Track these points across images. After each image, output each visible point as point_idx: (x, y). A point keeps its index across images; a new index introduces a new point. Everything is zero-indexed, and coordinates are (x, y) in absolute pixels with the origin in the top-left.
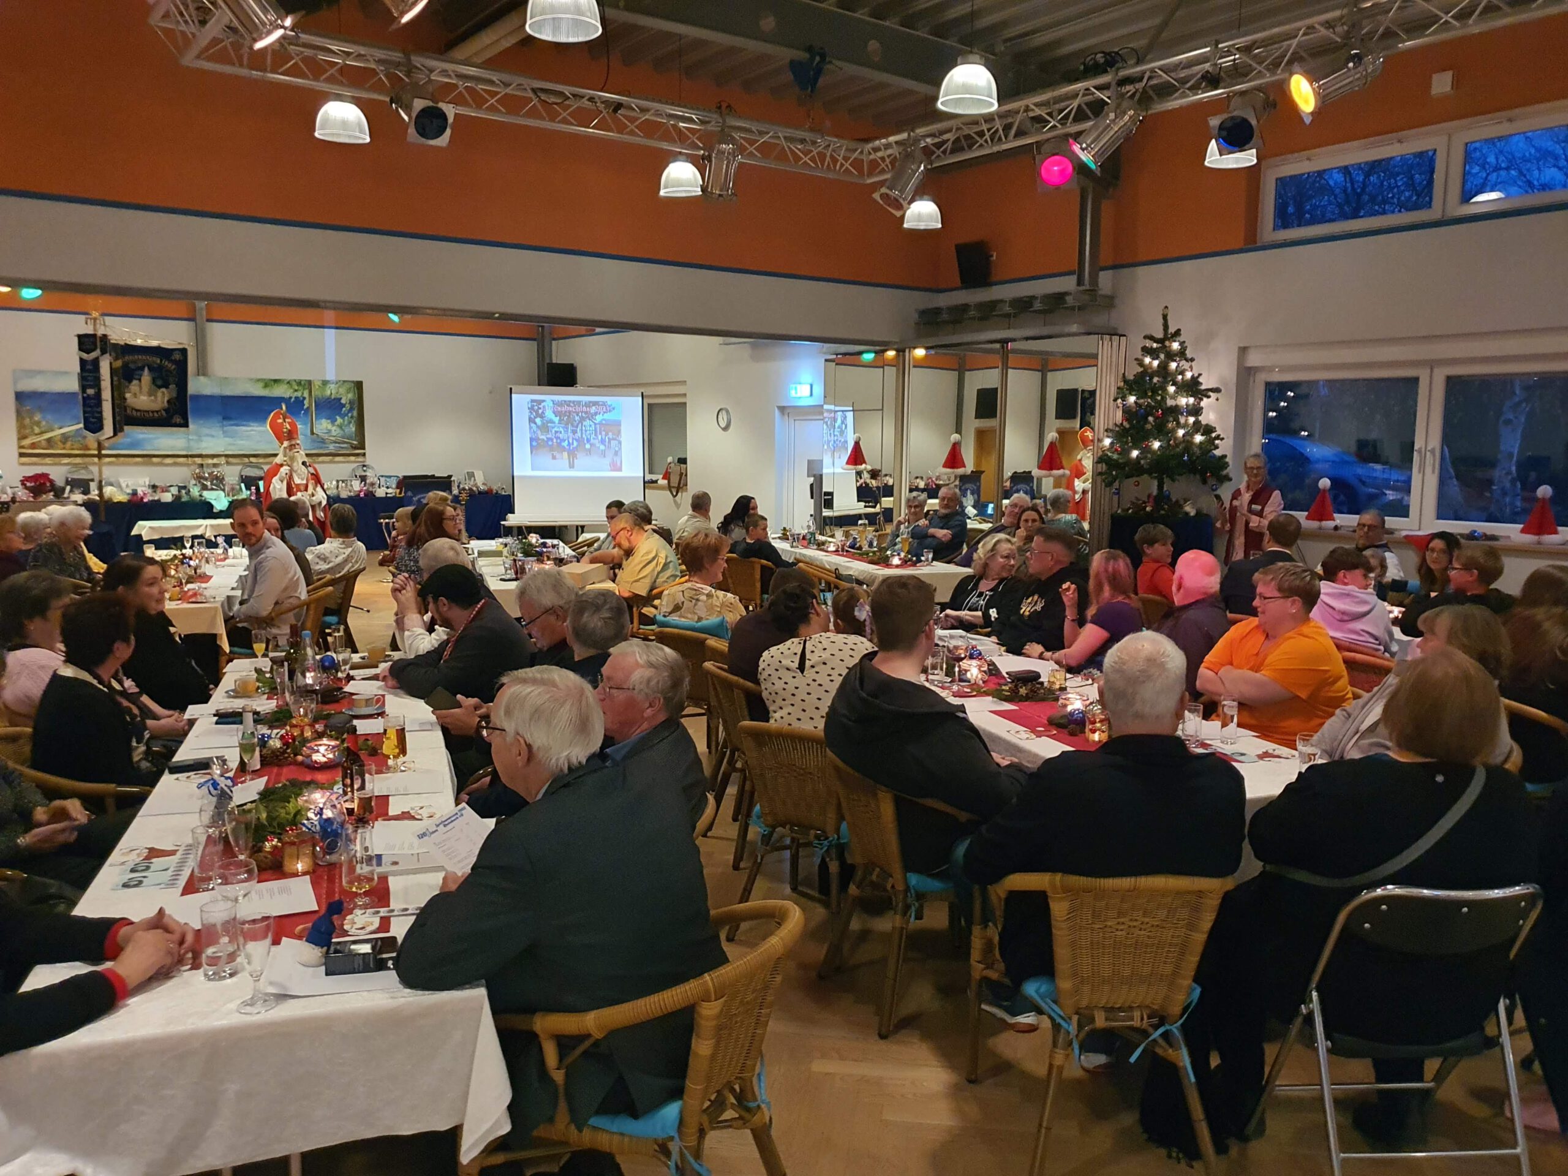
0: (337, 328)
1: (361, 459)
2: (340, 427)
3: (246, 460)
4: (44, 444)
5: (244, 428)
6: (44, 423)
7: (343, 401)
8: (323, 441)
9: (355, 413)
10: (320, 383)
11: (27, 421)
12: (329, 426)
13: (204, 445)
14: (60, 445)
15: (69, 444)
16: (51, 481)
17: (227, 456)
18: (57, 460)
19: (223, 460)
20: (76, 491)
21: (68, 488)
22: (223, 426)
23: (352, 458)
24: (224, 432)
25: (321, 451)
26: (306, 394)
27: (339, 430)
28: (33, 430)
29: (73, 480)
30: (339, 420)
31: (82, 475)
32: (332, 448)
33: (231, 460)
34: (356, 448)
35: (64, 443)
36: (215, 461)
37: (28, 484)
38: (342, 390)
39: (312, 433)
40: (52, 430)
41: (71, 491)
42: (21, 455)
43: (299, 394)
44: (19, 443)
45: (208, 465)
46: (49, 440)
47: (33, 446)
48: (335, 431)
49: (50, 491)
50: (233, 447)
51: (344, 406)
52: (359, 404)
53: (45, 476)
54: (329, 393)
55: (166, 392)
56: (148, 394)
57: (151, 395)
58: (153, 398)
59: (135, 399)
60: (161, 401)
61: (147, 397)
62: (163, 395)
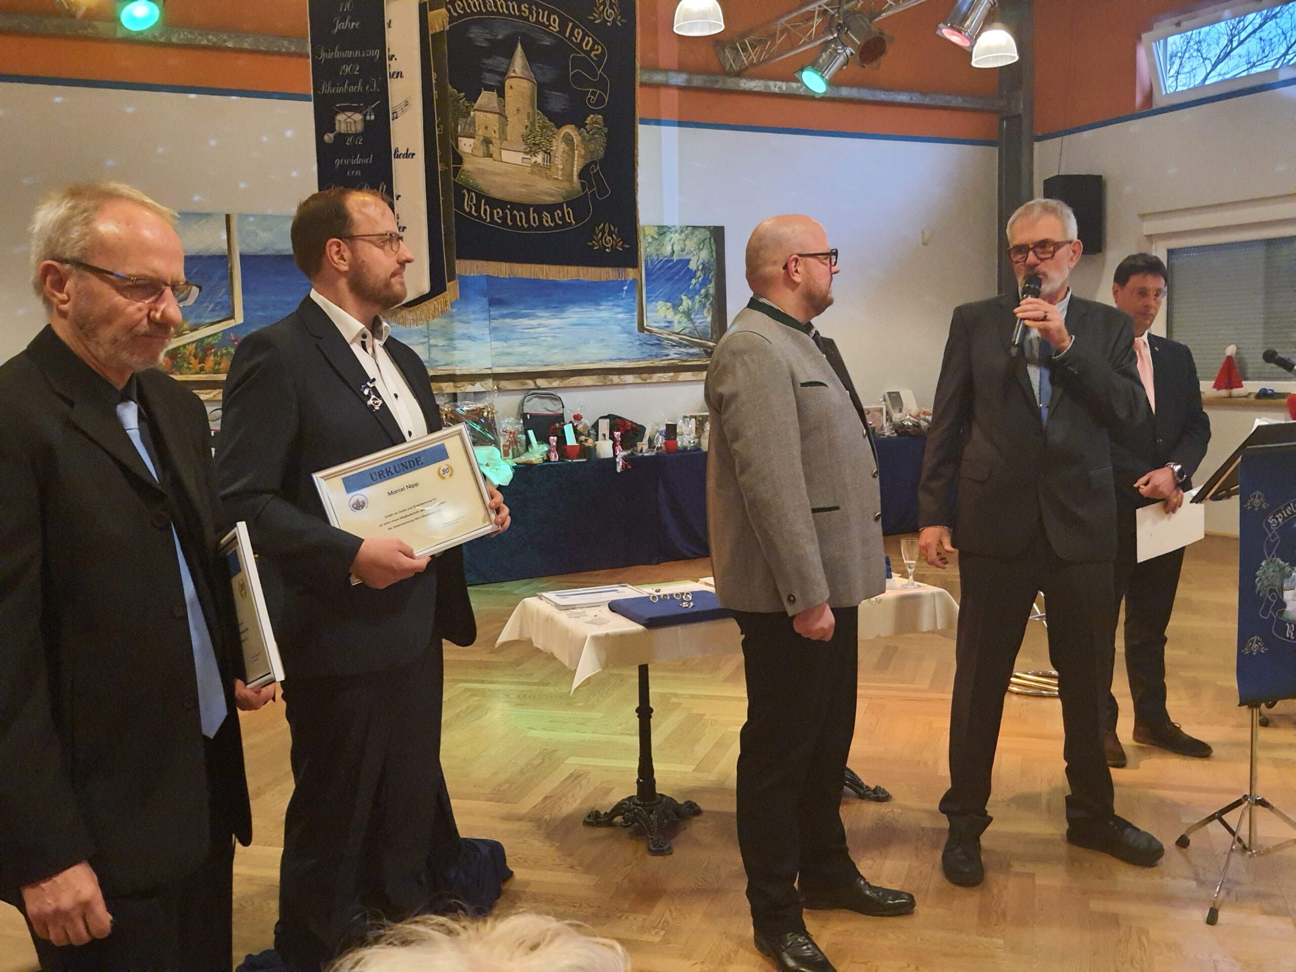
0: (681, 124)
2: (688, 314)
3: (530, 384)
5: (526, 322)
7: (693, 266)
8: (659, 344)
9: (711, 288)
10: (653, 232)
12: (670, 315)
13: (458, 355)
17: (497, 377)
19: (490, 384)
22: (490, 318)
24: (493, 330)
25: (658, 363)
27: (684, 320)
30: (686, 302)
32: (674, 355)
33: (504, 384)
36: (478, 387)
38: (691, 245)
39: (642, 328)
45: (466, 395)
48: (679, 323)
50: (505, 360)
51: (693, 275)
52: (717, 269)
54: (668, 249)
55: (577, 139)
56: (526, 143)
57: (532, 148)
58: (539, 158)
59: (488, 160)
60: (563, 169)
61: (522, 155)
62: (567, 148)
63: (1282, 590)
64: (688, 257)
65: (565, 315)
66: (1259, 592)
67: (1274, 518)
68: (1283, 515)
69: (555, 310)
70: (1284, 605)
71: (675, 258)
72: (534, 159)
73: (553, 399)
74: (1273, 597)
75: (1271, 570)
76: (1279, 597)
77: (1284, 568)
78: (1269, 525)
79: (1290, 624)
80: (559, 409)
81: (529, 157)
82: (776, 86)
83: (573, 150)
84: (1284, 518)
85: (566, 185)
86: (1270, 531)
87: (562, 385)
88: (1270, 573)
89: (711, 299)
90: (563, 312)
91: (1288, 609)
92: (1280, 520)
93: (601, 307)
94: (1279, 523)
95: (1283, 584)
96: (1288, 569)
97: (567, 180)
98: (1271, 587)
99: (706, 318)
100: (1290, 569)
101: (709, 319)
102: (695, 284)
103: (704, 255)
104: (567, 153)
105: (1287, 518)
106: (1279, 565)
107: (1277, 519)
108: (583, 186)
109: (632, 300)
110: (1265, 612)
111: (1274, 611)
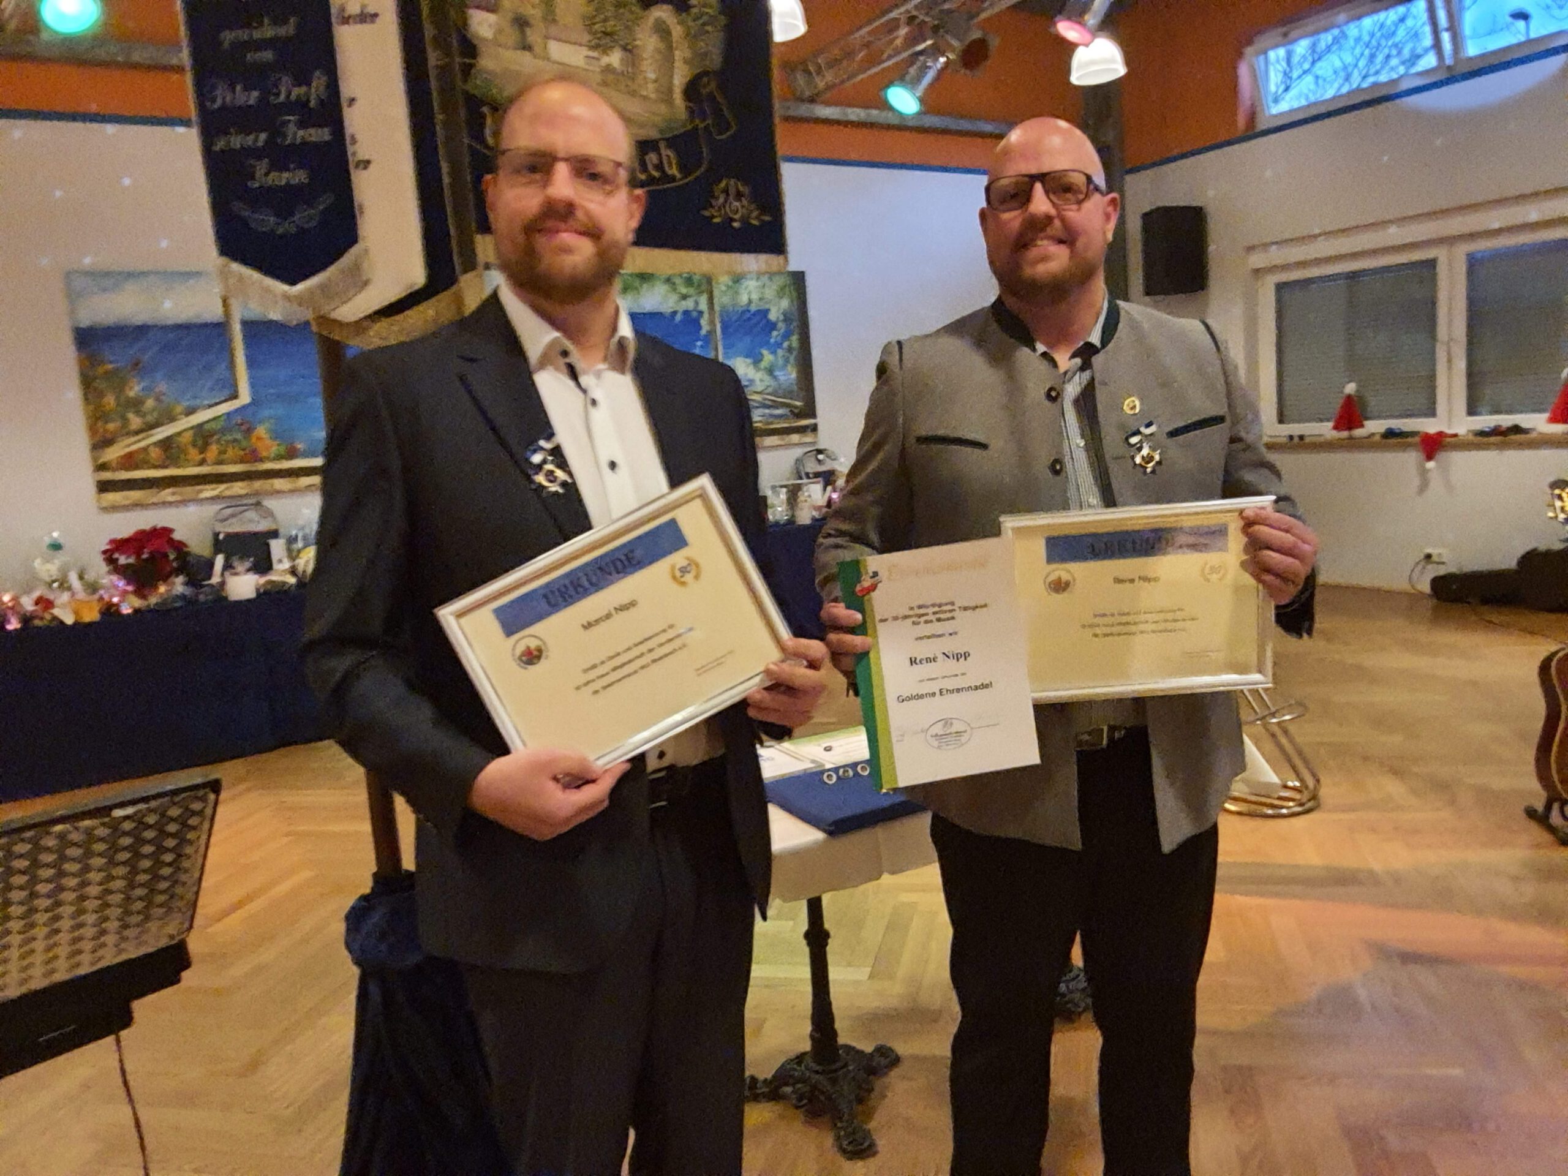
1: (808, 439)
4: (155, 454)
6: (150, 403)
9: (795, 340)
10: (728, 280)
11: (110, 400)
14: (194, 454)
15: (213, 450)
16: (179, 546)
18: (189, 491)
20: (240, 567)
21: (220, 560)
23: (795, 438)
26: (703, 306)
27: (767, 378)
28: (125, 421)
29: (231, 537)
30: (768, 357)
31: (252, 523)
34: (799, 415)
35: (203, 450)
37: (123, 560)
38: (770, 293)
40: (172, 419)
41: (228, 566)
42: (104, 487)
43: (689, 304)
44: (95, 459)
46: (166, 444)
47: (130, 461)
49: (178, 572)
51: (773, 326)
52: (800, 320)
53: (162, 534)
54: (745, 298)
55: (677, 31)
56: (590, 32)
57: (602, 41)
58: (615, 58)
59: (526, 57)
60: (656, 81)
61: (585, 51)
62: (662, 46)
64: (767, 307)
71: (753, 308)
72: (605, 60)
81: (595, 54)
82: (855, 114)
83: (670, 48)
85: (663, 109)
89: (795, 352)
97: (662, 101)
99: (789, 375)
101: (794, 375)
102: (777, 336)
103: (785, 303)
104: (660, 52)
108: (691, 112)
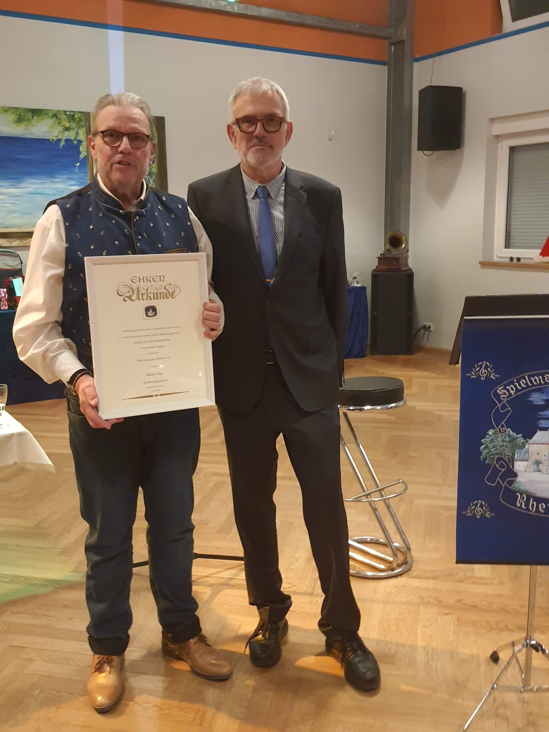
0: (126, 29)
26: (82, 136)
43: (71, 135)
63: (512, 460)
65: (23, 185)
66: (485, 459)
67: (505, 388)
68: (516, 387)
69: (15, 181)
70: (515, 475)
73: (13, 256)
74: (502, 466)
75: (500, 439)
76: (508, 465)
77: (516, 439)
78: (498, 396)
79: (521, 494)
80: (18, 264)
84: (517, 390)
86: (500, 401)
87: (21, 244)
88: (499, 441)
89: (154, 177)
90: (20, 182)
91: (519, 479)
92: (512, 392)
93: (56, 180)
94: (510, 395)
95: (514, 454)
96: (520, 440)
98: (499, 456)
100: (522, 440)
105: (520, 391)
106: (509, 435)
107: (508, 391)
109: (84, 174)
110: (492, 479)
111: (503, 478)
